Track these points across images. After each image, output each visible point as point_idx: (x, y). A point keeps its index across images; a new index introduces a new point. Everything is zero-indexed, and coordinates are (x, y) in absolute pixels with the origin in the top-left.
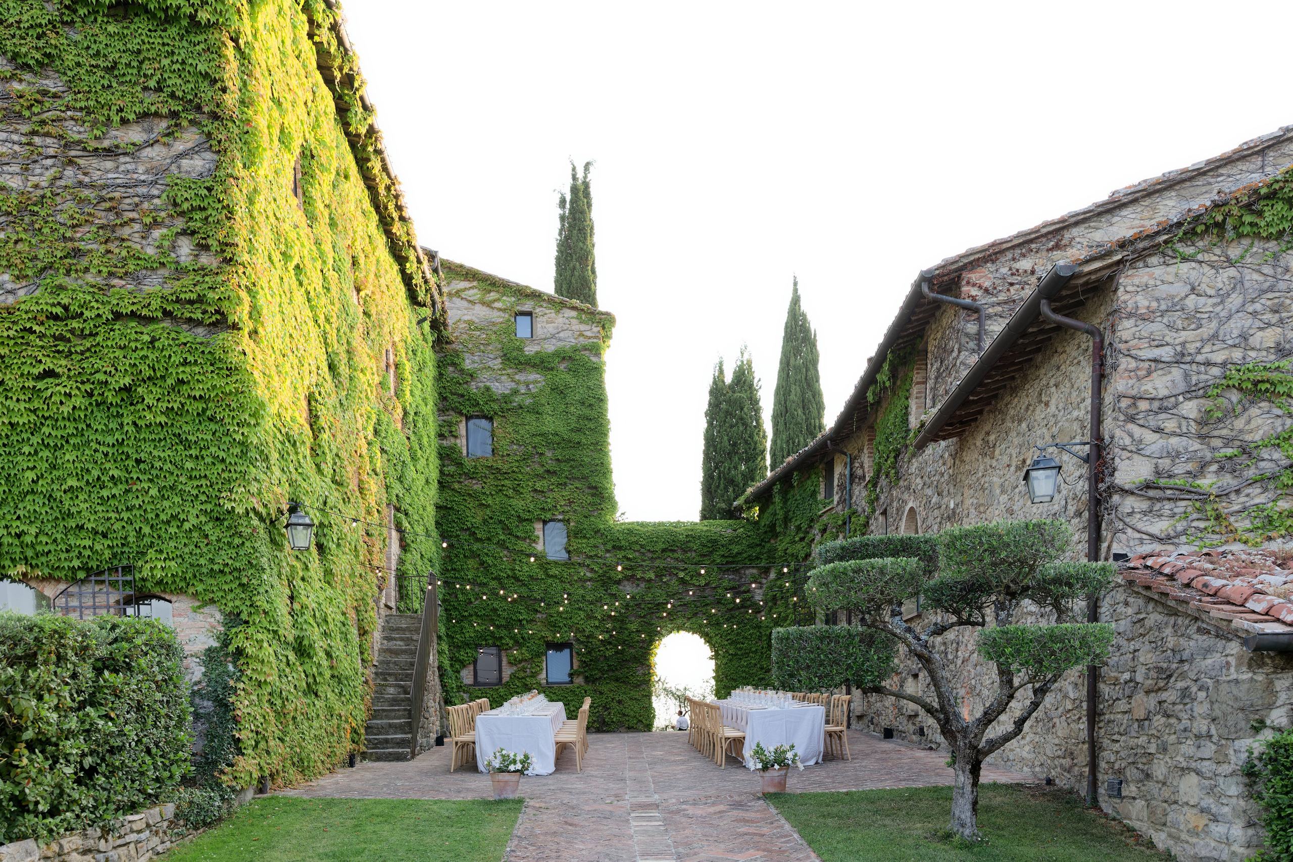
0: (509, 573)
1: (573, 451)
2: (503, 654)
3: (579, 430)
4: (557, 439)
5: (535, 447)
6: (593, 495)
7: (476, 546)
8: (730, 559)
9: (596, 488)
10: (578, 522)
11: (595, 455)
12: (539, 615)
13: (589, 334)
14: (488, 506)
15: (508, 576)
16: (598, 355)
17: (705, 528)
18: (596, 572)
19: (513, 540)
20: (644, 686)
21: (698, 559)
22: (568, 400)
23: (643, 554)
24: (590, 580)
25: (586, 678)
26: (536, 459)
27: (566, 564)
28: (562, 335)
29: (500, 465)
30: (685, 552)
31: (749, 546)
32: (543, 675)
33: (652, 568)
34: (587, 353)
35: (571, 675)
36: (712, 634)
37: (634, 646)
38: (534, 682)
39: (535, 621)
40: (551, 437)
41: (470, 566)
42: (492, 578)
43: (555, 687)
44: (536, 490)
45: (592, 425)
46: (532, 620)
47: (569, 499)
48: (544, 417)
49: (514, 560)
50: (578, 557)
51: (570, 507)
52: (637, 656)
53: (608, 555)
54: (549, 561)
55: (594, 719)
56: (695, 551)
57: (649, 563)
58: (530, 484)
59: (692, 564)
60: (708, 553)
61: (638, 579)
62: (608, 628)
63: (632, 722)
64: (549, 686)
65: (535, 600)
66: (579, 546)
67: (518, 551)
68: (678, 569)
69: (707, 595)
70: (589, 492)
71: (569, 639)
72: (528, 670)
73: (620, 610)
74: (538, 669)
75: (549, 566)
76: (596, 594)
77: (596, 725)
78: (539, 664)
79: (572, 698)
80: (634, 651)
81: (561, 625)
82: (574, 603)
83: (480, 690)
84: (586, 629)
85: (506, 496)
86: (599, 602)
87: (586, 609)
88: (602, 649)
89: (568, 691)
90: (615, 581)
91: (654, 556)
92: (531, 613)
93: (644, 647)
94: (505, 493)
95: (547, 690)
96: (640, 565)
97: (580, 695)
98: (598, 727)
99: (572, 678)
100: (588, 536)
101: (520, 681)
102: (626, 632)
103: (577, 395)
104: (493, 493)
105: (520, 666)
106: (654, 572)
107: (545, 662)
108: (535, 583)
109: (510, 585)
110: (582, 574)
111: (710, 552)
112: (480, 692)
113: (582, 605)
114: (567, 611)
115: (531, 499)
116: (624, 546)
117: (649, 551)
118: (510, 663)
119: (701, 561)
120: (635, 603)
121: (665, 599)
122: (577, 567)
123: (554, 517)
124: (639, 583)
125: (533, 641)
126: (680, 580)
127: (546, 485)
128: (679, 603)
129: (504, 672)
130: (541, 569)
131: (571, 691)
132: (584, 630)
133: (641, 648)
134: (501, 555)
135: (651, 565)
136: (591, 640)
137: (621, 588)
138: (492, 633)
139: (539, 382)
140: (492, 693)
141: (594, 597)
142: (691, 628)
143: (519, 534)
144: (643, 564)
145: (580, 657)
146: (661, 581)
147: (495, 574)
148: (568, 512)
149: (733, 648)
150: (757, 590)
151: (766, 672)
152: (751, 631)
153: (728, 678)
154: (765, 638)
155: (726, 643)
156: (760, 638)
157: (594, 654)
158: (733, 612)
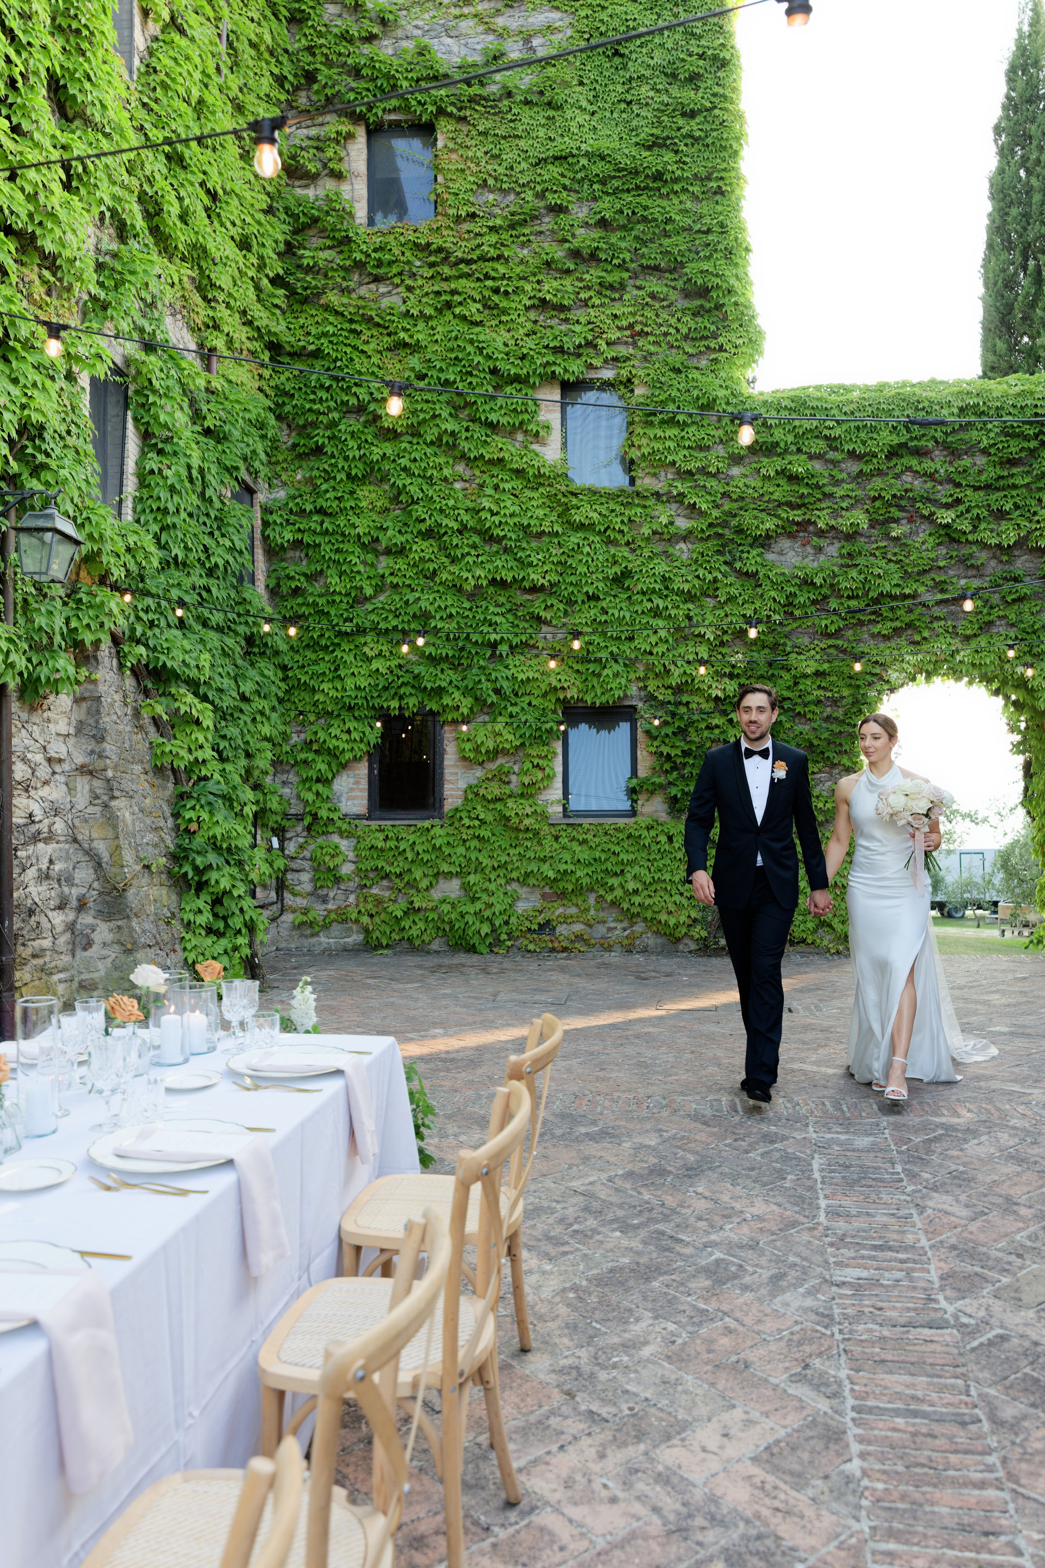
0: (465, 517)
1: (644, 198)
2: (448, 733)
3: (662, 142)
4: (599, 168)
5: (541, 196)
6: (697, 313)
9: (704, 292)
10: (657, 384)
11: (705, 206)
12: (546, 632)
14: (415, 348)
15: (463, 530)
18: (702, 514)
19: (478, 431)
21: (991, 473)
22: (633, 69)
23: (834, 463)
24: (687, 536)
25: (674, 802)
26: (547, 224)
27: (622, 494)
29: (449, 241)
30: (954, 453)
32: (555, 792)
33: (858, 501)
35: (632, 792)
37: (809, 716)
38: (529, 810)
39: (534, 647)
40: (584, 161)
41: (364, 504)
42: (420, 532)
43: (586, 826)
44: (543, 301)
45: (693, 126)
46: (525, 644)
47: (631, 326)
48: (569, 114)
49: (481, 486)
50: (655, 475)
51: (635, 344)
52: (816, 742)
53: (735, 471)
54: (572, 488)
55: (693, 914)
56: (985, 452)
57: (850, 486)
58: (528, 287)
59: (976, 489)
60: (1023, 455)
61: (821, 533)
62: (733, 666)
63: (802, 927)
64: (571, 821)
65: (534, 589)
66: (657, 445)
67: (491, 462)
68: (935, 502)
69: (1021, 573)
70: (687, 304)
71: (626, 696)
72: (514, 778)
73: (769, 617)
74: (540, 775)
75: (575, 501)
76: (701, 572)
77: (699, 932)
78: (541, 762)
79: (631, 857)
80: (807, 727)
81: (603, 655)
82: (639, 597)
83: (381, 830)
84: (672, 668)
85: (464, 318)
86: (709, 596)
87: (673, 612)
88: (715, 722)
89: (621, 836)
90: (756, 538)
91: (867, 469)
92: (522, 624)
93: (836, 719)
94: (457, 311)
95: (563, 834)
96: (824, 494)
97: (654, 847)
98: (705, 939)
99: (635, 801)
100: (681, 418)
101: (491, 806)
102: (786, 676)
103: (657, 54)
104: (429, 311)
105: (493, 766)
106: (867, 511)
107: (560, 758)
108: (534, 544)
109: (467, 550)
110: (664, 520)
111: (1032, 452)
112: (381, 836)
113: (661, 604)
114: (621, 620)
115: (529, 326)
116: (782, 445)
117: (852, 454)
118: (464, 758)
119: (1003, 477)
120: (812, 597)
121: (898, 585)
122: (650, 502)
123: (592, 375)
124: (823, 542)
125: (527, 699)
126: (942, 532)
127: (570, 289)
128: (939, 596)
129: (450, 782)
130: (552, 509)
131: (630, 836)
132: (668, 671)
133: (828, 719)
134: (446, 472)
135: (859, 492)
136: (685, 698)
137: (770, 557)
138: (417, 677)
139: (558, 30)
140: (412, 838)
141: (696, 582)
142: (974, 665)
143: (493, 417)
144: (835, 489)
145: (656, 743)
146: (887, 536)
147: (428, 522)
148: (628, 359)
157: (693, 736)
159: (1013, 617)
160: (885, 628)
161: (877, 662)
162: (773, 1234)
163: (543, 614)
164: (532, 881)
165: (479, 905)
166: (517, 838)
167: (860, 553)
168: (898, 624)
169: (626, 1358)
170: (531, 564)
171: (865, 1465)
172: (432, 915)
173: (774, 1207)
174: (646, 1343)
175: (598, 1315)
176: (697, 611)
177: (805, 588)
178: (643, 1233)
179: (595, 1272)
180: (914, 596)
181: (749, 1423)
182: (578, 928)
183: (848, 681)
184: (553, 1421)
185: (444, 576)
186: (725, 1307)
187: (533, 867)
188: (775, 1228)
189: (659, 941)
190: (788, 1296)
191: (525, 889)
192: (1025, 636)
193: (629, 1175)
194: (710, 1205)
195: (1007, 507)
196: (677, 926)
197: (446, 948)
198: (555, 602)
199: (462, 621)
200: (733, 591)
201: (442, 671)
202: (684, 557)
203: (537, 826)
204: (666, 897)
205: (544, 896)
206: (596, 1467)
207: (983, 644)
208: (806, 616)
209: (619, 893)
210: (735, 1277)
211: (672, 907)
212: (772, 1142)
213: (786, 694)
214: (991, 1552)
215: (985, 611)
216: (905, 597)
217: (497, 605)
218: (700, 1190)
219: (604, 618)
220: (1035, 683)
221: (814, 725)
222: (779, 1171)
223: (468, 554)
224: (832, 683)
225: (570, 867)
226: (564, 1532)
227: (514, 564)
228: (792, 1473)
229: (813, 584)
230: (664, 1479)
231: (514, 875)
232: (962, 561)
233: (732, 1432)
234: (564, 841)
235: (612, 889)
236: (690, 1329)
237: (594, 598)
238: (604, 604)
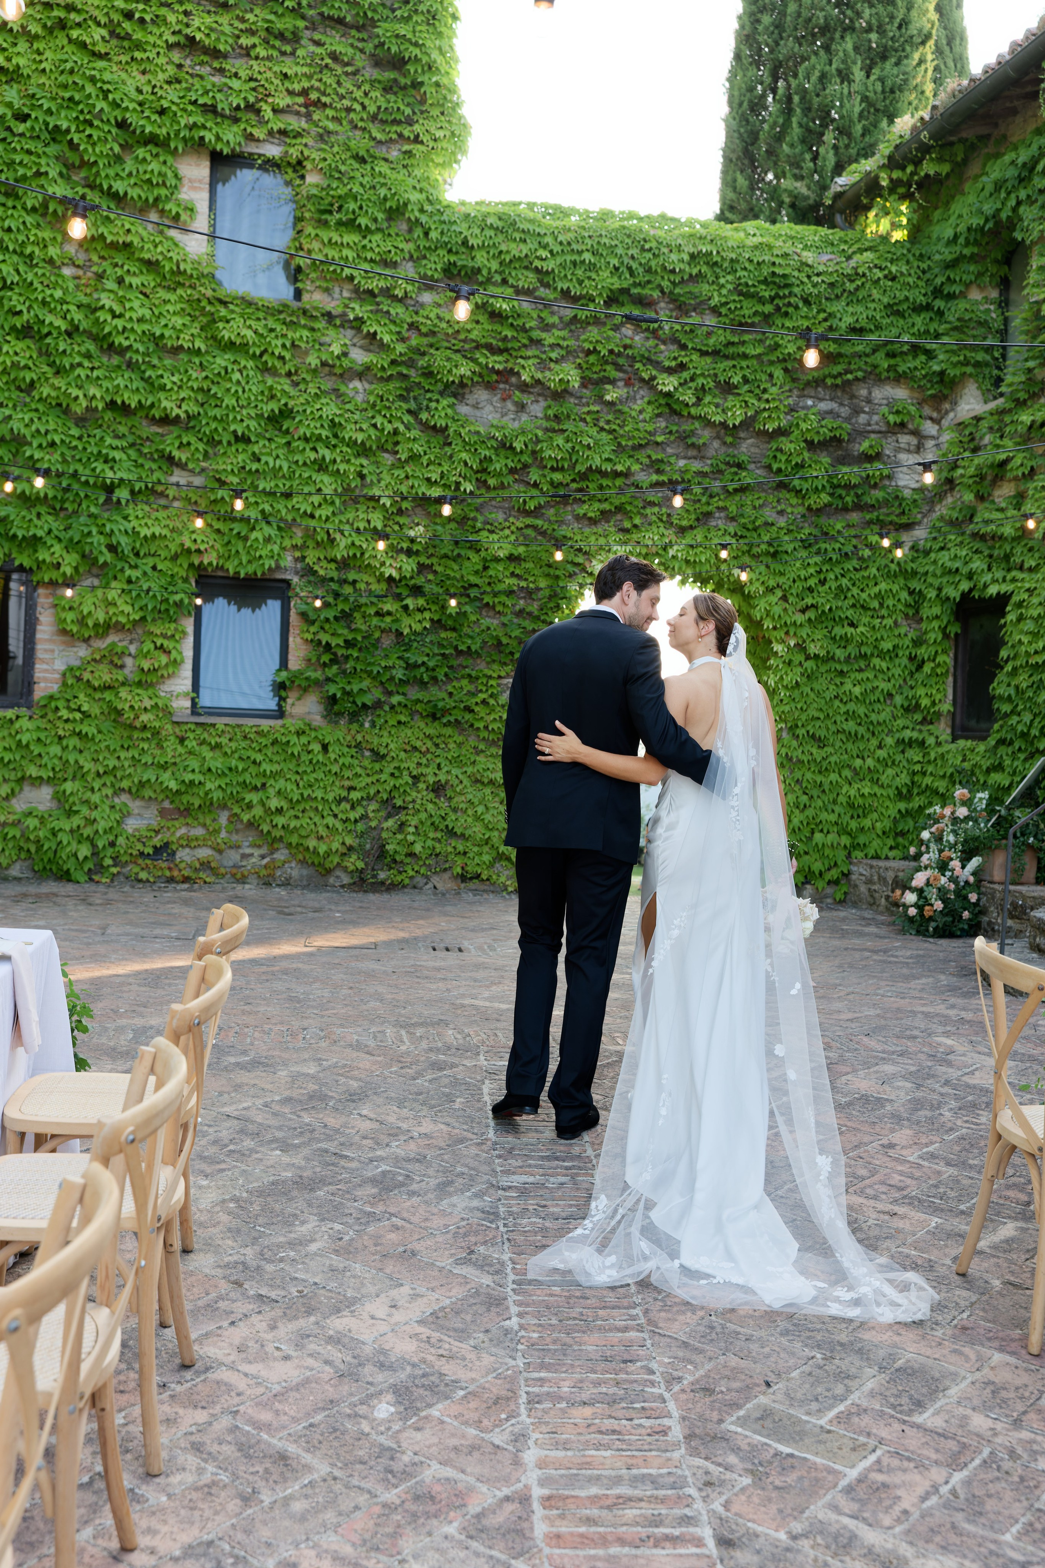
0: (77, 316)
2: (43, 597)
6: (388, 89)
9: (399, 63)
10: (333, 173)
12: (178, 477)
14: (13, 76)
15: (72, 332)
18: (383, 347)
19: (98, 202)
23: (547, 302)
24: (363, 373)
25: (330, 703)
27: (283, 310)
30: (681, 308)
31: (893, 310)
32: (183, 682)
33: (570, 353)
35: (280, 688)
36: (756, 588)
37: (499, 608)
38: (148, 703)
39: (162, 495)
42: (13, 328)
43: (221, 727)
44: (192, 40)
46: (151, 491)
47: (304, 92)
49: (100, 276)
50: (327, 290)
51: (308, 116)
52: (505, 640)
53: (427, 297)
54: (220, 294)
55: (349, 841)
56: (715, 311)
57: (562, 333)
58: (172, 18)
59: (704, 354)
60: (756, 319)
61: (524, 387)
62: (412, 541)
63: (477, 860)
64: (201, 719)
65: (166, 420)
66: (332, 253)
67: (114, 246)
68: (657, 364)
69: (744, 458)
70: (376, 74)
71: (278, 567)
72: (129, 661)
73: (458, 484)
74: (164, 659)
75: (223, 312)
76: (379, 420)
77: (354, 862)
78: (166, 643)
79: (275, 768)
80: (496, 622)
81: (253, 513)
82: (301, 444)
84: (338, 536)
85: (83, 45)
86: (387, 451)
87: (342, 467)
88: (388, 607)
89: (264, 741)
90: (447, 385)
91: (584, 314)
92: (148, 465)
93: (530, 614)
94: (75, 34)
95: (191, 735)
96: (531, 340)
97: (305, 757)
98: (362, 871)
99: (282, 699)
100: (363, 221)
101: (98, 695)
102: (475, 558)
105: (102, 644)
106: (579, 366)
107: (190, 639)
108: (168, 362)
109: (78, 359)
110: (336, 349)
111: (766, 317)
113: (328, 455)
114: (276, 472)
115: (171, 70)
116: (485, 272)
117: (565, 294)
118: (64, 632)
119: (733, 344)
120: (511, 464)
121: (609, 460)
122: (320, 325)
123: (252, 148)
124: (526, 399)
125: (151, 561)
126: (662, 401)
127: (227, 29)
128: (654, 478)
129: (43, 661)
130: (193, 318)
131: (275, 742)
132: (332, 541)
133: (520, 613)
134: (53, 251)
135: (571, 342)
136: (351, 576)
137: (463, 409)
141: (373, 432)
142: (687, 562)
143: (119, 186)
144: (544, 335)
145: (313, 629)
146: (600, 399)
147: (26, 317)
148: (298, 135)
149: (818, 635)
150: (903, 457)
151: (924, 721)
152: (883, 586)
153: (801, 732)
154: (936, 610)
155: (800, 618)
156: (914, 613)
157: (359, 623)
158: (823, 521)
159: (733, 509)
160: (591, 509)
161: (580, 550)
162: (441, 1149)
163: (176, 454)
164: (148, 793)
165: (76, 821)
166: (130, 738)
167: (568, 416)
168: (606, 506)
169: (292, 1254)
170: (163, 388)
171: (523, 1321)
172: (12, 832)
173: (443, 1126)
174: (313, 1240)
175: (261, 1220)
176: (372, 468)
177: (503, 452)
178: (306, 1151)
179: (255, 1185)
180: (627, 474)
181: (415, 1296)
182: (204, 853)
183: (545, 569)
184: (221, 1304)
185: (46, 391)
186: (392, 1210)
187: (150, 775)
188: (443, 1144)
189: (305, 872)
190: (455, 1199)
191: (138, 803)
192: (745, 533)
193: (288, 1100)
194: (376, 1126)
195: (736, 380)
196: (328, 854)
197: (30, 874)
198: (193, 440)
199: (69, 454)
200: (417, 448)
201: (39, 515)
202: (359, 399)
203: (157, 724)
204: (317, 819)
205: (163, 813)
206: (269, 1336)
207: (699, 538)
208: (502, 486)
209: (258, 811)
210: (402, 1184)
211: (323, 832)
212: (441, 1069)
213: (474, 579)
214: (627, 1373)
215: (704, 499)
216: (617, 474)
217: (117, 437)
218: (364, 1112)
219: (255, 466)
220: (753, 589)
221: (505, 620)
222: (447, 1095)
223: (80, 365)
224: (527, 571)
225: (197, 778)
226: (241, 1384)
227: (141, 384)
228: (455, 1330)
229: (512, 448)
230: (335, 1340)
231: (125, 784)
232: (683, 437)
233: (400, 1304)
234: (191, 744)
235: (250, 806)
236: (357, 1228)
237: (244, 439)
238: (256, 448)
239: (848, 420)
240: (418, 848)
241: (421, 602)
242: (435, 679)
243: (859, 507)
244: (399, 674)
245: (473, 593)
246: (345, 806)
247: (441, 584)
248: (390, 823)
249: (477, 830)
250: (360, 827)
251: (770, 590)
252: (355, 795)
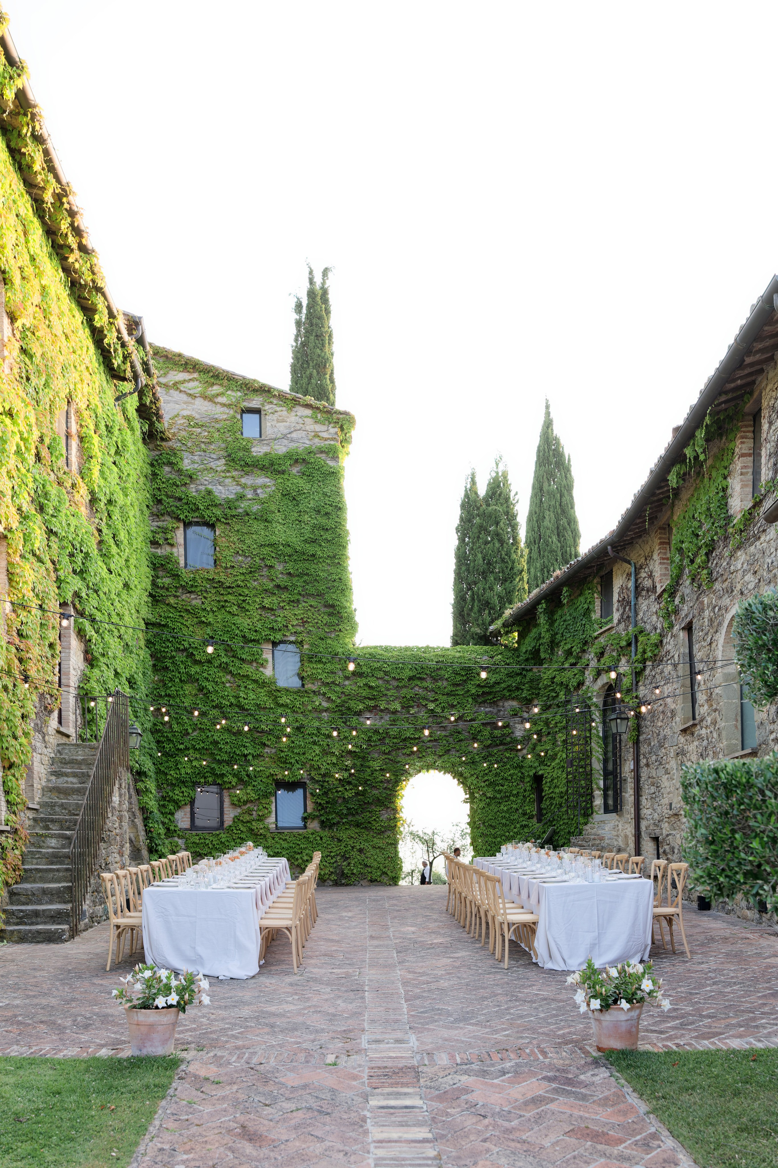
0: (233, 700)
1: (307, 565)
2: (225, 793)
3: (314, 541)
4: (288, 550)
5: (263, 559)
6: (330, 614)
7: (195, 669)
8: (487, 690)
9: (333, 606)
10: (312, 645)
11: (332, 570)
12: (267, 750)
13: (325, 435)
14: (209, 624)
15: (231, 705)
16: (335, 458)
17: (458, 655)
18: (333, 701)
19: (237, 663)
20: (389, 833)
21: (450, 688)
22: (301, 507)
23: (388, 681)
24: (327, 710)
25: (322, 823)
26: (265, 572)
27: (299, 691)
28: (294, 435)
29: (222, 578)
30: (435, 680)
31: (509, 675)
32: (272, 819)
33: (397, 698)
34: (323, 456)
35: (304, 819)
36: (467, 775)
38: (262, 826)
39: (263, 756)
40: (281, 547)
41: (187, 692)
43: (286, 833)
44: (264, 607)
45: (328, 536)
46: (259, 755)
47: (302, 619)
48: (274, 525)
49: (239, 686)
50: (313, 683)
51: (304, 626)
52: (380, 798)
53: (347, 683)
54: (278, 688)
55: (331, 870)
56: (446, 680)
57: (393, 692)
58: (258, 600)
59: (443, 695)
61: (382, 711)
64: (280, 831)
65: (263, 731)
66: (314, 671)
67: (243, 676)
70: (325, 610)
71: (302, 778)
72: (254, 813)
74: (266, 811)
75: (279, 694)
77: (333, 877)
78: (266, 806)
79: (305, 846)
81: (293, 761)
83: (197, 835)
84: (321, 766)
85: (230, 613)
87: (322, 743)
88: (339, 789)
89: (300, 837)
90: (355, 712)
91: (401, 685)
92: (258, 747)
93: (388, 788)
94: (228, 609)
95: (276, 836)
96: (383, 695)
97: (315, 842)
98: (336, 880)
99: (306, 822)
100: (324, 660)
101: (245, 825)
102: (368, 770)
103: (312, 502)
104: (215, 609)
105: (245, 807)
106: (400, 702)
107: (274, 804)
108: (262, 712)
110: (317, 703)
112: (198, 838)
113: (316, 739)
114: (300, 746)
115: (258, 617)
116: (366, 673)
117: (394, 678)
118: (233, 804)
119: (453, 691)
120: (378, 738)
121: (412, 734)
122: (311, 695)
123: (285, 639)
124: (383, 715)
125: (260, 779)
126: (430, 712)
127: (276, 601)
128: (429, 739)
129: (226, 814)
130: (270, 697)
131: (304, 837)
132: (319, 768)
133: (385, 788)
134: (223, 680)
135: (396, 694)
136: (327, 779)
137: (361, 720)
138: (213, 769)
139: (269, 487)
140: (211, 838)
142: (444, 766)
143: (244, 657)
144: (387, 693)
145: (315, 798)
146: (408, 712)
148: (300, 633)
149: (490, 790)
150: (517, 725)
151: (529, 818)
152: (512, 771)
153: (486, 824)
154: (528, 779)
155: (483, 784)
156: (522, 779)
157: (330, 795)
158: (490, 750)
159: (458, 748)
163: (267, 743)
166: (257, 838)
167: (397, 720)
177: (375, 734)
180: (419, 738)
183: (393, 773)
196: (325, 874)
198: (272, 738)
199: (233, 745)
200: (347, 735)
201: (224, 766)
202: (325, 719)
203: (265, 833)
207: (446, 759)
208: (376, 745)
209: (300, 861)
211: (322, 867)
215: (447, 745)
216: (416, 739)
225: (280, 851)
229: (378, 732)
232: (438, 724)
234: (276, 839)
235: (297, 859)
237: (289, 736)
239: (496, 714)
240: (355, 871)
241: (351, 787)
242: (357, 813)
243: (502, 744)
244: (345, 812)
245: (369, 782)
246: (329, 858)
247: (357, 780)
248: (345, 863)
249: (375, 864)
250: (335, 865)
251: (472, 775)
252: (332, 854)
